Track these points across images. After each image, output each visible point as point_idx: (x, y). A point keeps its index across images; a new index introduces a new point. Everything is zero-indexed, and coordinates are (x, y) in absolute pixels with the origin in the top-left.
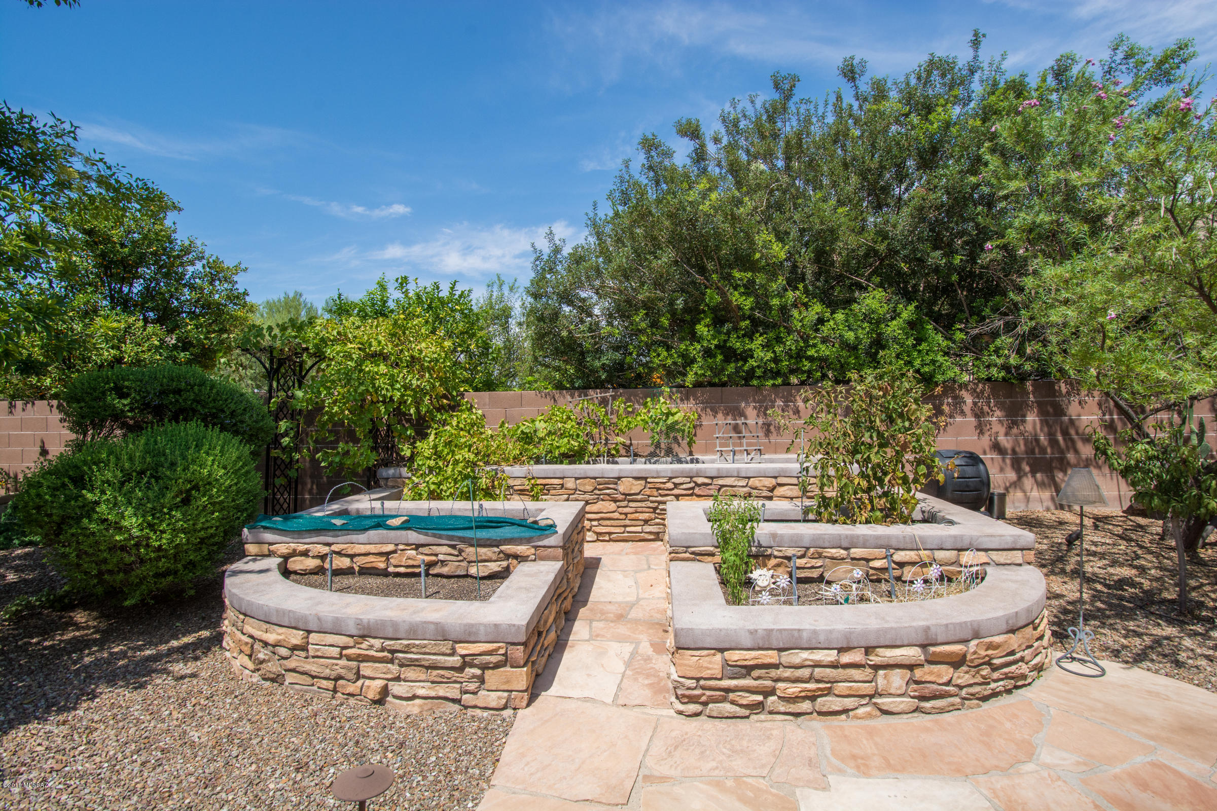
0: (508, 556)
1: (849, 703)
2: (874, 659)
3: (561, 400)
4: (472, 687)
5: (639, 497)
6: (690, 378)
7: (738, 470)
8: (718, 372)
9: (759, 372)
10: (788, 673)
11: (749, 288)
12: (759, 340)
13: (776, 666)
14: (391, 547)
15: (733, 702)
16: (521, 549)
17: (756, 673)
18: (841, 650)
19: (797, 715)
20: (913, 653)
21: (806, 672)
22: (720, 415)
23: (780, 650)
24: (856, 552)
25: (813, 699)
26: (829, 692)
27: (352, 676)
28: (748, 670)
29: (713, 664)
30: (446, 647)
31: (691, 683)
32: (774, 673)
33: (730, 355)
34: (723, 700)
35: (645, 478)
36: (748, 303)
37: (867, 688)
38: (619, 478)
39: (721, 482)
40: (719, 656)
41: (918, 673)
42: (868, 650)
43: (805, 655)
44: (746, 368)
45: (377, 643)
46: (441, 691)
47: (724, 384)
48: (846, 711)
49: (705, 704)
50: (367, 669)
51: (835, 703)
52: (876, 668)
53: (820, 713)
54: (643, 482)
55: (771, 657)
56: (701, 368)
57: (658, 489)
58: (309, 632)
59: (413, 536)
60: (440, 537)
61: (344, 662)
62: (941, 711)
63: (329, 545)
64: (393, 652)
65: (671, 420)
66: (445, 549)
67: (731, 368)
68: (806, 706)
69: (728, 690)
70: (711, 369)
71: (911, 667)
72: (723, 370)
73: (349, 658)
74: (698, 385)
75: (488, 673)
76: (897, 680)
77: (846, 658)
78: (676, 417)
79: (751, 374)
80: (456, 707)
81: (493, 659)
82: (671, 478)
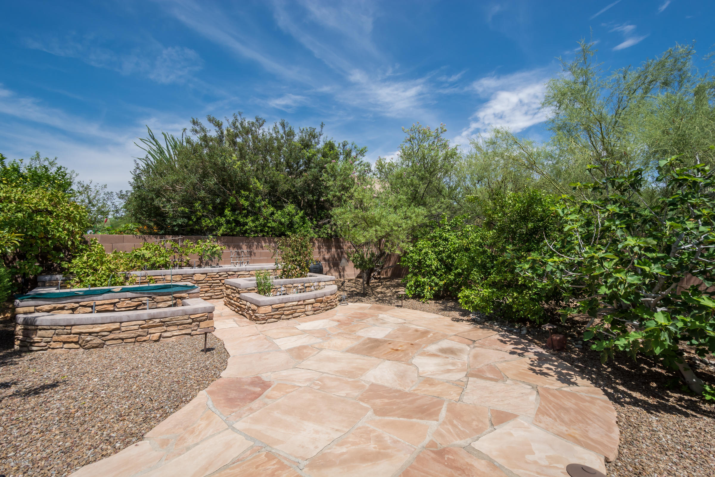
0: (176, 298)
1: (300, 314)
2: (305, 303)
3: (149, 240)
4: (195, 328)
5: (203, 281)
6: (220, 232)
7: (246, 268)
8: (232, 230)
9: (249, 231)
10: (287, 309)
11: (247, 198)
12: (250, 219)
13: (284, 307)
14: (117, 300)
15: (274, 318)
16: (183, 295)
17: (279, 310)
18: (298, 301)
19: (288, 319)
20: (312, 301)
21: (291, 308)
22: (231, 248)
23: (285, 303)
24: (295, 285)
25: (292, 314)
26: (295, 312)
27: (145, 334)
28: (277, 309)
29: (269, 309)
30: (186, 317)
31: (263, 315)
32: (284, 309)
33: (238, 223)
34: (271, 318)
35: (206, 274)
36: (246, 204)
37: (303, 310)
38: (194, 274)
39: (239, 273)
40: (270, 307)
41: (314, 305)
42: (304, 301)
43: (291, 303)
44: (244, 229)
45: (158, 320)
46: (184, 332)
47: (233, 235)
48: (299, 316)
49: (267, 320)
50: (151, 330)
51: (297, 315)
52: (305, 305)
53: (294, 317)
54: (205, 275)
55: (283, 305)
56: (225, 228)
57: (212, 278)
58: (121, 323)
59: (129, 295)
60: (144, 294)
61: (140, 330)
62: (318, 313)
63: (78, 303)
64: (164, 322)
65: (215, 249)
66: (146, 298)
67: (238, 229)
68: (291, 316)
69: (272, 315)
70: (229, 229)
71: (312, 304)
72: (235, 229)
73: (142, 328)
74: (223, 235)
75: (201, 323)
76: (309, 307)
77: (299, 303)
78: (217, 248)
79: (246, 232)
80: (189, 336)
81: (204, 318)
82: (218, 273)
